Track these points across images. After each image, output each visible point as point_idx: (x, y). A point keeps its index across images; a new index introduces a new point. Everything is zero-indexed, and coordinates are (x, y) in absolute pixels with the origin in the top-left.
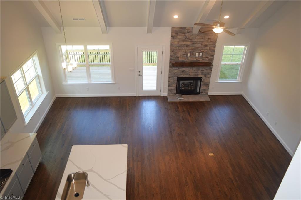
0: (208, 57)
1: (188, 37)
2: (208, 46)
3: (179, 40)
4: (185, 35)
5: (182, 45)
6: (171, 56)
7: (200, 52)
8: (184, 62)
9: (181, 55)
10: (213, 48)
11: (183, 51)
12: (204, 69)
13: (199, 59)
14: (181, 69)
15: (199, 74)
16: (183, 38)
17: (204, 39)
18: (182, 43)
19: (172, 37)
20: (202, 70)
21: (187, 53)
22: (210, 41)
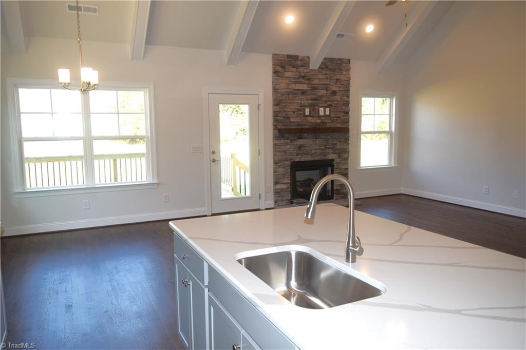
0: (340, 116)
1: (303, 75)
2: (337, 94)
3: (287, 81)
4: (297, 72)
5: (294, 90)
6: (276, 114)
7: (326, 105)
8: (300, 127)
9: (294, 112)
10: (345, 98)
11: (297, 103)
12: (336, 142)
13: (326, 121)
14: (295, 143)
15: (329, 153)
16: (294, 76)
17: (331, 80)
18: (294, 87)
19: (276, 72)
20: (333, 145)
21: (303, 107)
22: (339, 84)
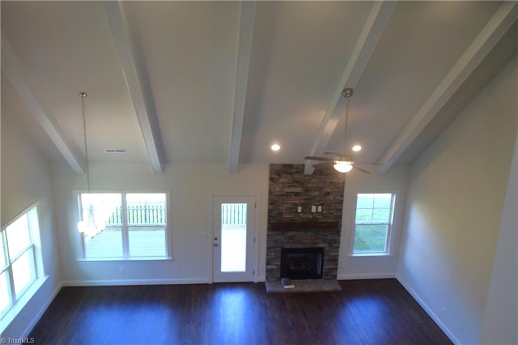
0: (332, 212)
1: (297, 180)
2: (331, 194)
3: (282, 186)
4: (291, 177)
5: (287, 192)
6: (270, 211)
7: (318, 204)
8: (292, 222)
9: (287, 210)
10: (339, 198)
11: (290, 203)
12: (327, 234)
13: (318, 217)
14: (287, 234)
15: (319, 243)
16: (288, 182)
17: (324, 183)
18: (287, 190)
19: (271, 179)
20: (324, 236)
21: (296, 206)
22: (333, 186)
